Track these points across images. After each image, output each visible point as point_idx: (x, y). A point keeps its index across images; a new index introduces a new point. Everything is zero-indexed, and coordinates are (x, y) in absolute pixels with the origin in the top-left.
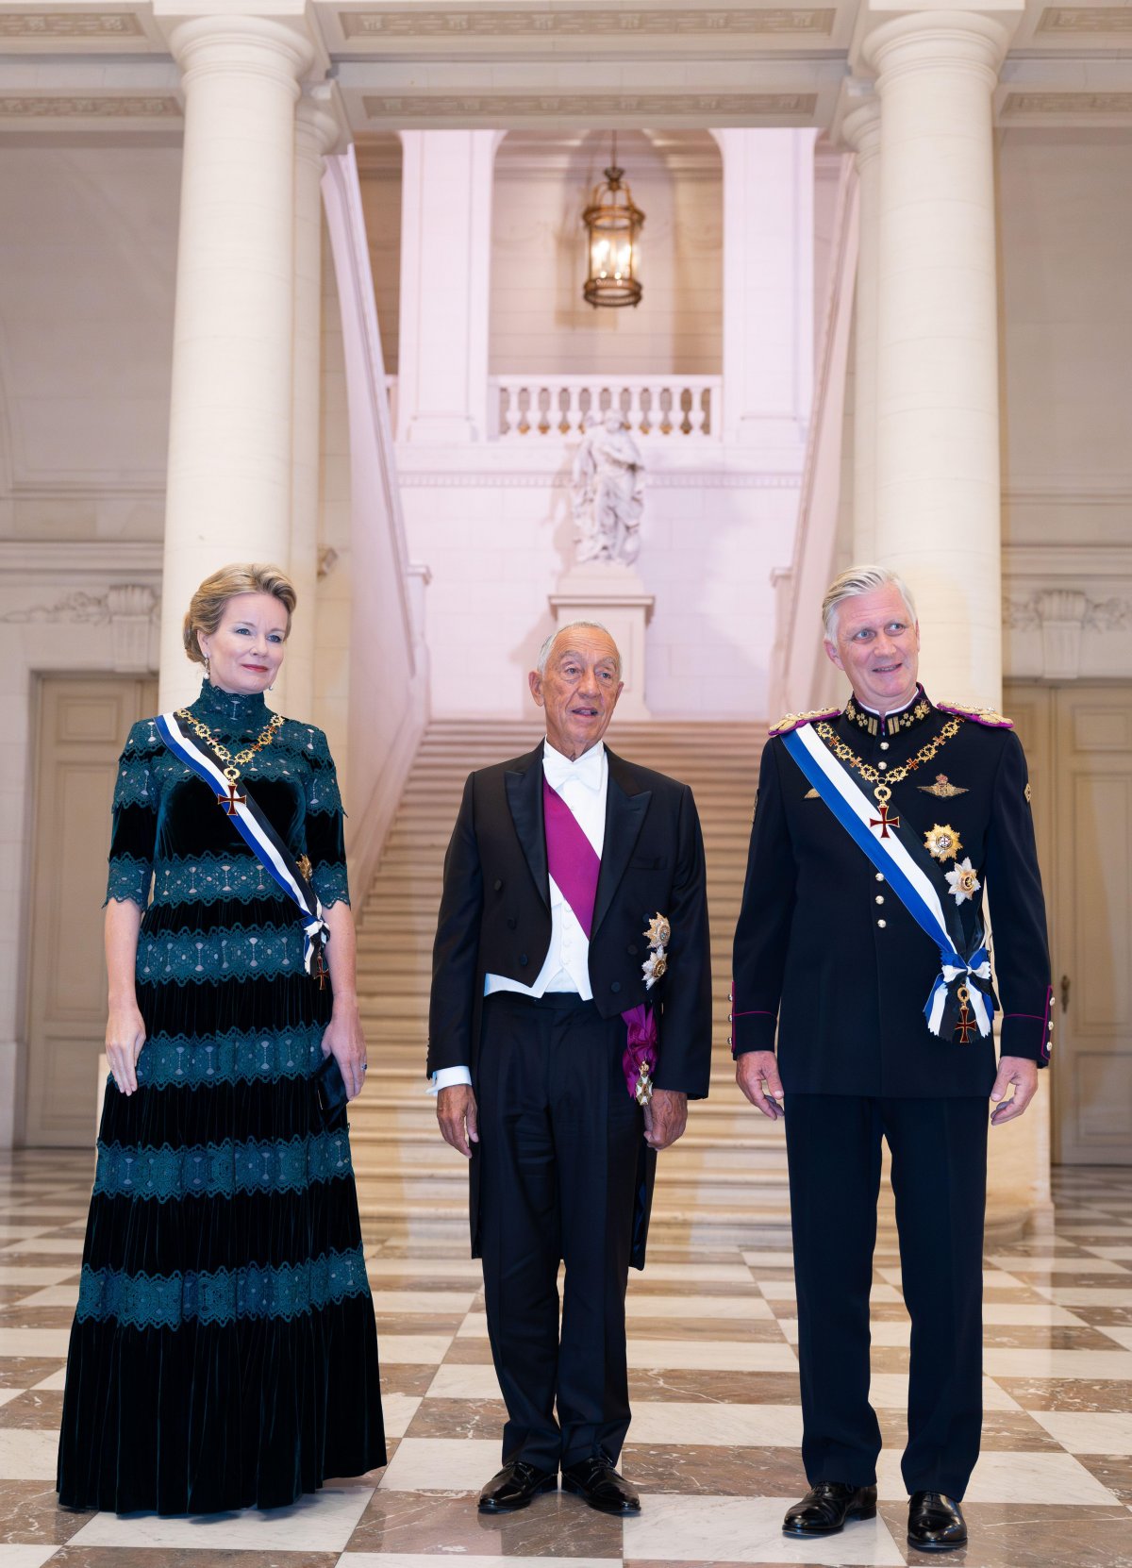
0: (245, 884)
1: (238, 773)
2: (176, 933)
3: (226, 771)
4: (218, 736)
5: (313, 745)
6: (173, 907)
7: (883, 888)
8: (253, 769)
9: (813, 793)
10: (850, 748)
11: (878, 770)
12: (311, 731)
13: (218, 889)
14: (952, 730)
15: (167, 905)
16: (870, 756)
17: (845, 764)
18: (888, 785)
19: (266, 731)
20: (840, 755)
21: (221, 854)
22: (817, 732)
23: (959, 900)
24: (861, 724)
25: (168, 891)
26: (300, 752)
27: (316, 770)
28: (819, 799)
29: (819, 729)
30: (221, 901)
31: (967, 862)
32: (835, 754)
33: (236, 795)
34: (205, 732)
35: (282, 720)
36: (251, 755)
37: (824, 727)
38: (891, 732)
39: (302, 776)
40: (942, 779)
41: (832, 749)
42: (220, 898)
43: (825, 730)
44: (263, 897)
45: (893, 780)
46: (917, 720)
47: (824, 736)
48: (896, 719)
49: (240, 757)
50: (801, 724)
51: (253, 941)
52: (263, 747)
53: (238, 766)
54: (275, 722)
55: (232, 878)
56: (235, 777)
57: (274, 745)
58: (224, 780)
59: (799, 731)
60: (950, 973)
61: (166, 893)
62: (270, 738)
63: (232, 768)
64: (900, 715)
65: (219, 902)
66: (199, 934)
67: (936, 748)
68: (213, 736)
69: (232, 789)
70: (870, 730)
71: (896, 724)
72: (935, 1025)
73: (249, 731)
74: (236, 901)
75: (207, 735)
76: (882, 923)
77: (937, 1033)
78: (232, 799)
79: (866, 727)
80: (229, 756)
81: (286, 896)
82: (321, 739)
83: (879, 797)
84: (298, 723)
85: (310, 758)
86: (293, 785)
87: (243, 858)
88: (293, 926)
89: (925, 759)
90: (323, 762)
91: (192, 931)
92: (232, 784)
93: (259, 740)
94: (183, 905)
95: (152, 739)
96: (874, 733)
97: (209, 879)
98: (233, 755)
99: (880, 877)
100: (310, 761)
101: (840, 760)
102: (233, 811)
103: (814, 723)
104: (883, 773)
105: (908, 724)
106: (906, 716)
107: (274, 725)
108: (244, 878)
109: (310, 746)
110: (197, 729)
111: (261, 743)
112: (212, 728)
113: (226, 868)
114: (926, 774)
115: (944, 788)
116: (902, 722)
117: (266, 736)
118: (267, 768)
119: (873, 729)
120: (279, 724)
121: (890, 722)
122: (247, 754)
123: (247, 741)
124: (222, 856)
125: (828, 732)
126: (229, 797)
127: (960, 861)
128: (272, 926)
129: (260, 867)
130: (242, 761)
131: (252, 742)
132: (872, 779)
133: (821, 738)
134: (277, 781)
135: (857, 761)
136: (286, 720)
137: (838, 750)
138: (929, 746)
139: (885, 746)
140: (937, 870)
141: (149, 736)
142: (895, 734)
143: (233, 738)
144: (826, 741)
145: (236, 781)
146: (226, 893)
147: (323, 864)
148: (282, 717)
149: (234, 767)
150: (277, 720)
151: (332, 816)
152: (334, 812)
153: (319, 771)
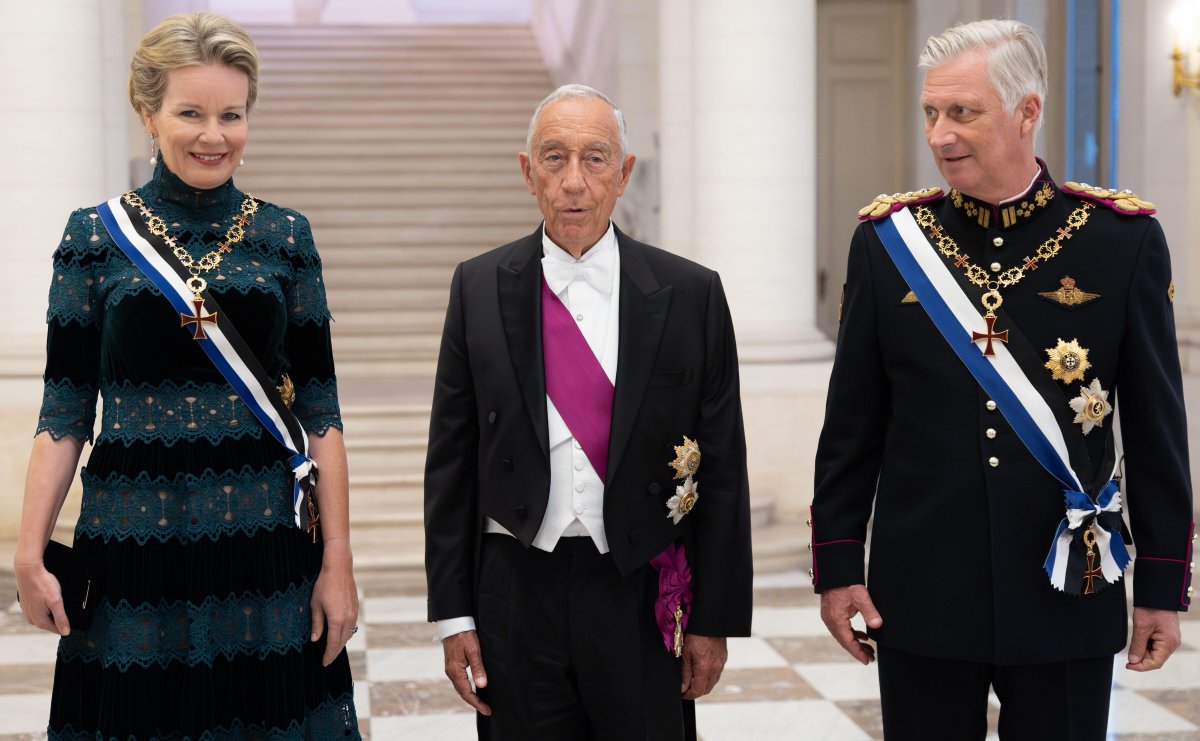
0: (214, 420)
1: (204, 284)
2: (133, 479)
3: (190, 281)
4: (177, 233)
5: (294, 238)
6: (127, 445)
7: (995, 419)
8: (220, 277)
9: (911, 297)
10: (955, 241)
11: (989, 271)
12: (292, 219)
13: (182, 426)
14: (1080, 218)
15: (119, 442)
16: (979, 252)
17: (949, 262)
18: (1002, 290)
19: (237, 223)
20: (943, 250)
21: (184, 383)
22: (916, 218)
23: (1087, 429)
24: (969, 214)
25: (120, 423)
26: (278, 249)
27: (299, 269)
28: (916, 305)
29: (919, 215)
30: (186, 441)
31: (1096, 383)
32: (936, 249)
33: (204, 313)
34: (161, 229)
35: (255, 204)
36: (218, 259)
37: (924, 213)
38: (1007, 225)
39: (282, 281)
40: (1068, 282)
41: (933, 242)
42: (184, 437)
43: (925, 217)
44: (236, 434)
45: (1006, 283)
46: (1038, 209)
47: (925, 224)
48: (1012, 209)
49: (205, 263)
50: (897, 207)
51: (228, 490)
52: (232, 245)
53: (203, 274)
54: (247, 209)
55: (198, 412)
56: (201, 289)
57: (246, 242)
58: (187, 293)
59: (895, 217)
60: (1075, 517)
61: (117, 426)
62: (242, 232)
63: (196, 278)
64: (1017, 204)
65: (182, 442)
66: (161, 481)
67: (1060, 243)
68: (170, 234)
69: (198, 305)
70: (980, 222)
71: (1012, 214)
72: (1058, 579)
73: (215, 225)
74: (203, 441)
75: (163, 233)
76: (994, 461)
77: (1061, 588)
78: (199, 319)
79: (976, 218)
80: (192, 261)
81: (265, 431)
82: (304, 230)
83: (987, 306)
84: (275, 207)
85: (290, 255)
86: (272, 294)
87: (212, 386)
88: (275, 467)
89: (1046, 256)
90: (307, 258)
91: (153, 478)
92: (199, 298)
93: (228, 236)
94: (139, 443)
95: (95, 238)
96: (986, 225)
97: (170, 412)
98: (197, 259)
99: (991, 404)
100: (291, 259)
101: (943, 257)
102: (201, 332)
103: (913, 207)
104: (994, 276)
105: (1028, 214)
106: (1024, 205)
107: (246, 213)
108: (213, 412)
109: (291, 240)
110: (150, 223)
111: (230, 240)
112: (169, 222)
113: (191, 400)
114: (1048, 276)
115: (1070, 294)
116: (1020, 212)
117: (236, 230)
118: (237, 274)
119: (984, 220)
120: (251, 212)
121: (1005, 213)
122: (212, 257)
123: (212, 240)
124: (186, 386)
125: (929, 220)
126: (196, 316)
127: (1087, 383)
128: (251, 470)
129: (233, 398)
130: (207, 267)
131: (218, 240)
132: (980, 283)
133: (921, 226)
134: (250, 292)
135: (962, 259)
136: (261, 203)
137: (941, 244)
138: (1052, 240)
139: (999, 241)
140: (1059, 395)
141: (91, 235)
142: (1012, 227)
143: (195, 236)
144: (926, 231)
145: (203, 294)
146: (192, 430)
147: (314, 382)
148: (256, 200)
149: (199, 276)
150: (249, 206)
151: (320, 325)
152: (322, 319)
153: (303, 271)
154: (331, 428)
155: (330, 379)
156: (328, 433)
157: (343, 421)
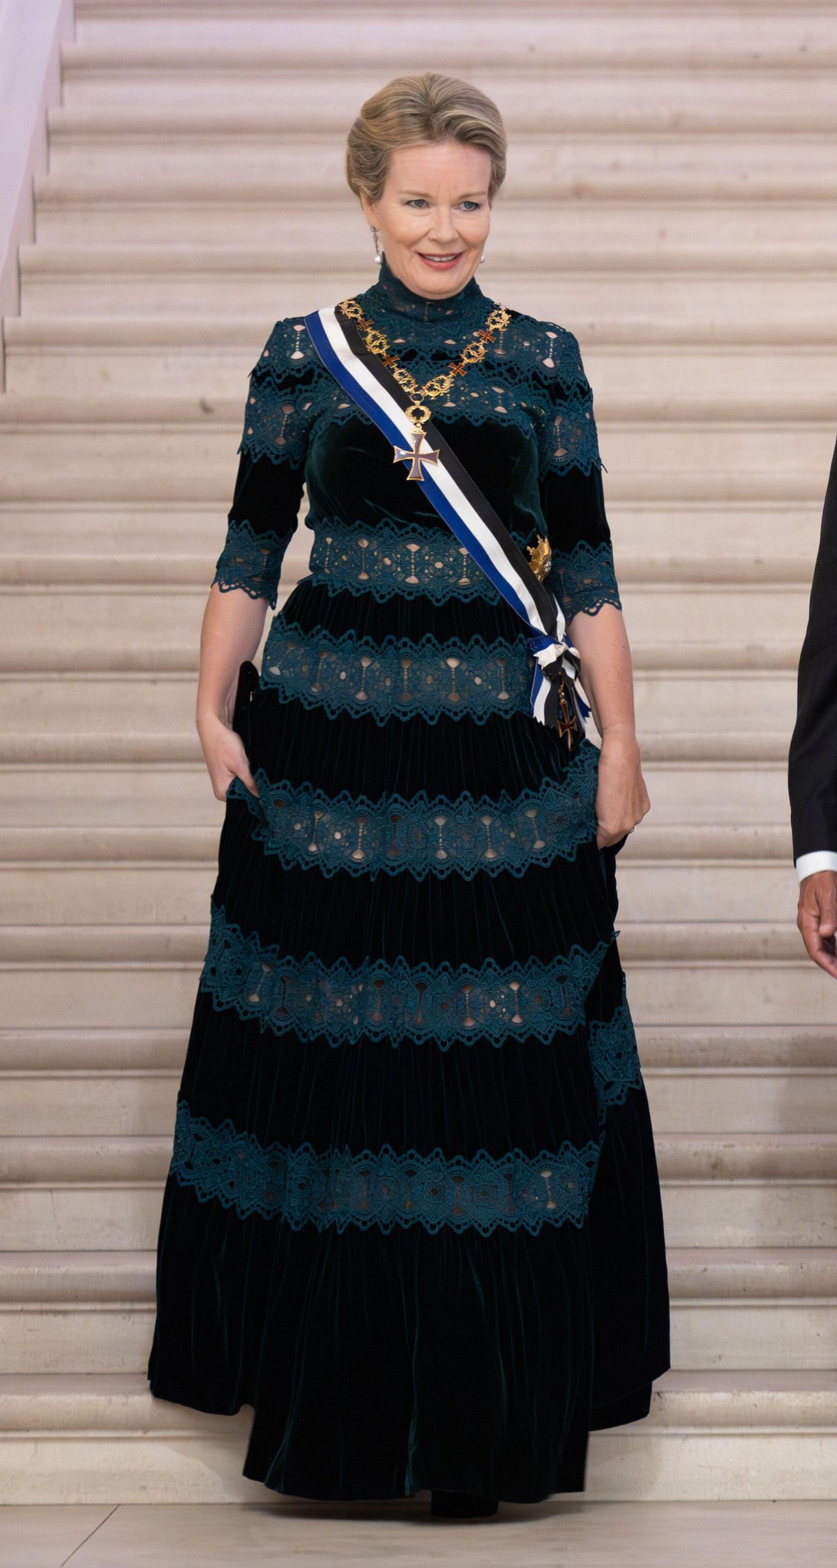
0: (441, 575)
1: (428, 415)
2: (338, 638)
3: (409, 409)
4: (401, 352)
5: (554, 360)
8: (450, 404)
12: (553, 336)
13: (400, 578)
19: (478, 339)
21: (405, 526)
26: (530, 375)
27: (560, 401)
30: (404, 597)
33: (427, 449)
34: (381, 346)
35: (506, 317)
36: (448, 384)
42: (402, 592)
49: (431, 388)
51: (452, 663)
52: (469, 367)
53: (427, 402)
54: (494, 320)
55: (422, 564)
56: (424, 420)
57: (488, 364)
58: (406, 424)
62: (484, 351)
63: (418, 405)
65: (400, 598)
66: (366, 642)
68: (392, 352)
69: (418, 438)
73: (450, 342)
74: (426, 602)
75: (384, 351)
78: (420, 455)
80: (416, 383)
82: (570, 349)
84: (533, 320)
85: (547, 383)
86: (517, 429)
87: (439, 536)
90: (570, 387)
91: (360, 639)
92: (420, 430)
93: (464, 356)
94: (348, 595)
95: (298, 355)
97: (388, 561)
98: (421, 383)
100: (547, 389)
102: (418, 471)
107: (493, 326)
108: (439, 565)
109: (549, 363)
110: (369, 339)
111: (466, 361)
112: (391, 338)
113: (414, 548)
117: (477, 348)
118: (472, 401)
120: (498, 326)
122: (441, 382)
123: (444, 359)
124: (408, 530)
126: (415, 450)
128: (484, 644)
129: (464, 551)
130: (434, 395)
131: (451, 360)
134: (485, 424)
136: (514, 315)
143: (422, 355)
145: (425, 426)
146: (412, 586)
147: (582, 547)
148: (508, 312)
149: (422, 404)
150: (497, 319)
151: (587, 474)
152: (590, 467)
153: (564, 403)
154: (606, 605)
155: (604, 544)
156: (602, 610)
157: (622, 599)
